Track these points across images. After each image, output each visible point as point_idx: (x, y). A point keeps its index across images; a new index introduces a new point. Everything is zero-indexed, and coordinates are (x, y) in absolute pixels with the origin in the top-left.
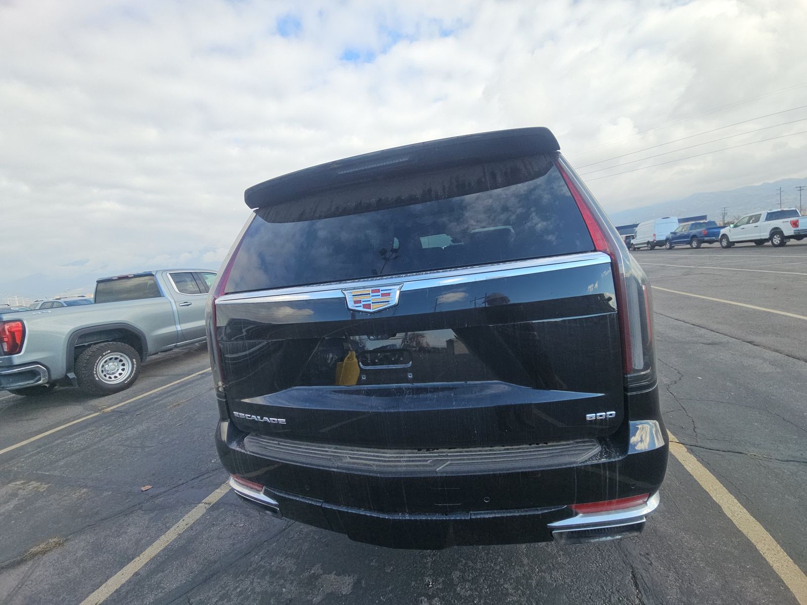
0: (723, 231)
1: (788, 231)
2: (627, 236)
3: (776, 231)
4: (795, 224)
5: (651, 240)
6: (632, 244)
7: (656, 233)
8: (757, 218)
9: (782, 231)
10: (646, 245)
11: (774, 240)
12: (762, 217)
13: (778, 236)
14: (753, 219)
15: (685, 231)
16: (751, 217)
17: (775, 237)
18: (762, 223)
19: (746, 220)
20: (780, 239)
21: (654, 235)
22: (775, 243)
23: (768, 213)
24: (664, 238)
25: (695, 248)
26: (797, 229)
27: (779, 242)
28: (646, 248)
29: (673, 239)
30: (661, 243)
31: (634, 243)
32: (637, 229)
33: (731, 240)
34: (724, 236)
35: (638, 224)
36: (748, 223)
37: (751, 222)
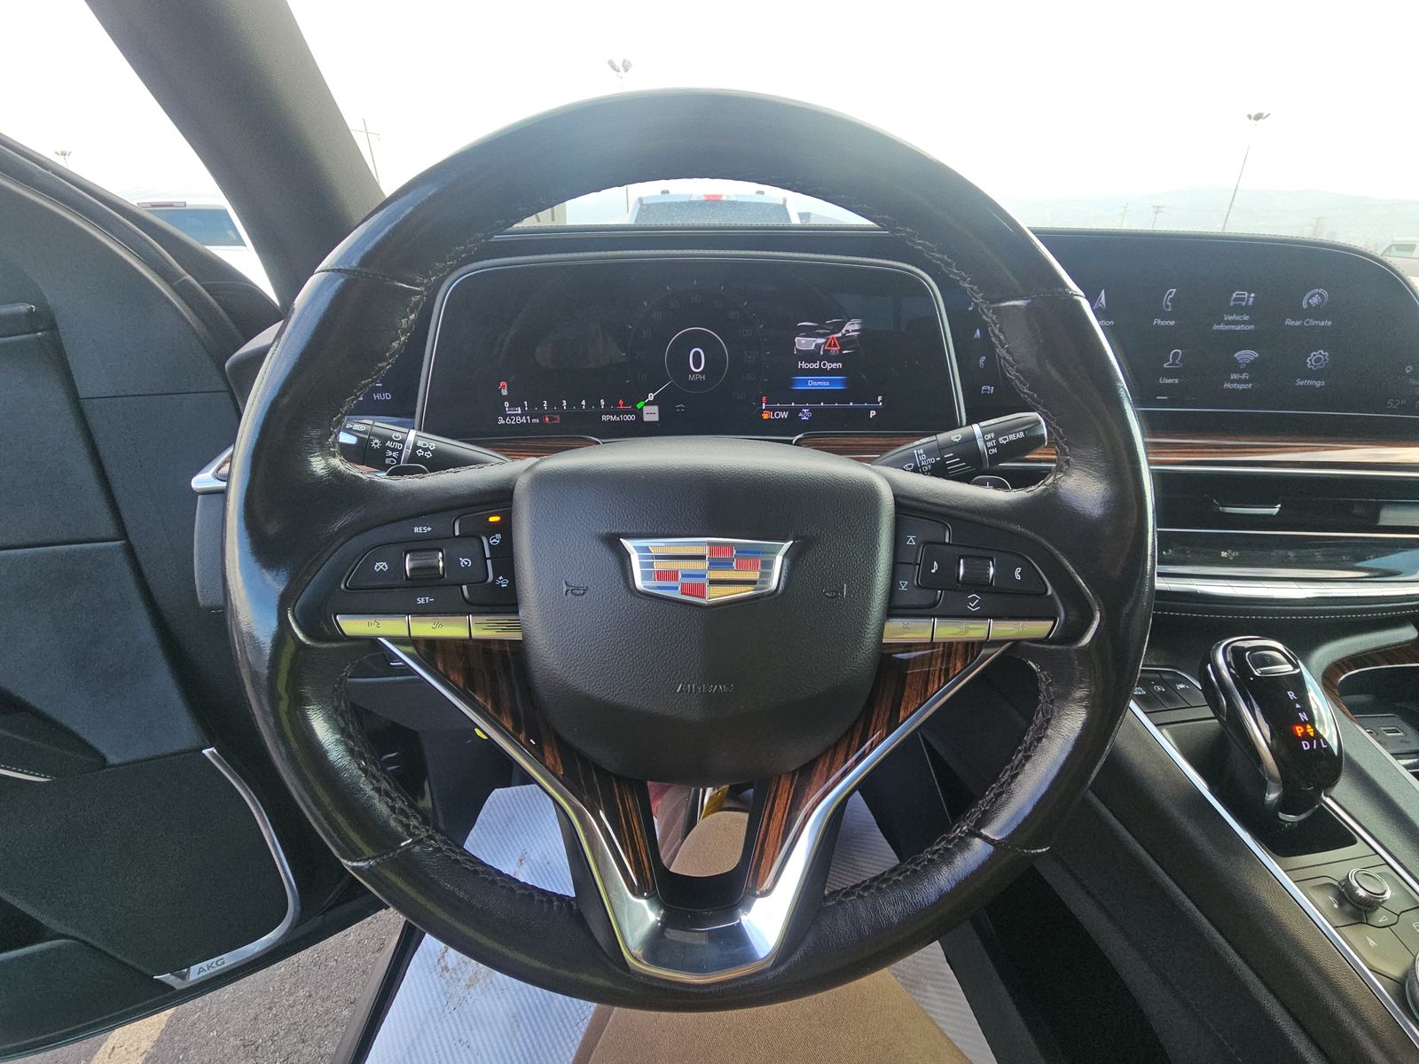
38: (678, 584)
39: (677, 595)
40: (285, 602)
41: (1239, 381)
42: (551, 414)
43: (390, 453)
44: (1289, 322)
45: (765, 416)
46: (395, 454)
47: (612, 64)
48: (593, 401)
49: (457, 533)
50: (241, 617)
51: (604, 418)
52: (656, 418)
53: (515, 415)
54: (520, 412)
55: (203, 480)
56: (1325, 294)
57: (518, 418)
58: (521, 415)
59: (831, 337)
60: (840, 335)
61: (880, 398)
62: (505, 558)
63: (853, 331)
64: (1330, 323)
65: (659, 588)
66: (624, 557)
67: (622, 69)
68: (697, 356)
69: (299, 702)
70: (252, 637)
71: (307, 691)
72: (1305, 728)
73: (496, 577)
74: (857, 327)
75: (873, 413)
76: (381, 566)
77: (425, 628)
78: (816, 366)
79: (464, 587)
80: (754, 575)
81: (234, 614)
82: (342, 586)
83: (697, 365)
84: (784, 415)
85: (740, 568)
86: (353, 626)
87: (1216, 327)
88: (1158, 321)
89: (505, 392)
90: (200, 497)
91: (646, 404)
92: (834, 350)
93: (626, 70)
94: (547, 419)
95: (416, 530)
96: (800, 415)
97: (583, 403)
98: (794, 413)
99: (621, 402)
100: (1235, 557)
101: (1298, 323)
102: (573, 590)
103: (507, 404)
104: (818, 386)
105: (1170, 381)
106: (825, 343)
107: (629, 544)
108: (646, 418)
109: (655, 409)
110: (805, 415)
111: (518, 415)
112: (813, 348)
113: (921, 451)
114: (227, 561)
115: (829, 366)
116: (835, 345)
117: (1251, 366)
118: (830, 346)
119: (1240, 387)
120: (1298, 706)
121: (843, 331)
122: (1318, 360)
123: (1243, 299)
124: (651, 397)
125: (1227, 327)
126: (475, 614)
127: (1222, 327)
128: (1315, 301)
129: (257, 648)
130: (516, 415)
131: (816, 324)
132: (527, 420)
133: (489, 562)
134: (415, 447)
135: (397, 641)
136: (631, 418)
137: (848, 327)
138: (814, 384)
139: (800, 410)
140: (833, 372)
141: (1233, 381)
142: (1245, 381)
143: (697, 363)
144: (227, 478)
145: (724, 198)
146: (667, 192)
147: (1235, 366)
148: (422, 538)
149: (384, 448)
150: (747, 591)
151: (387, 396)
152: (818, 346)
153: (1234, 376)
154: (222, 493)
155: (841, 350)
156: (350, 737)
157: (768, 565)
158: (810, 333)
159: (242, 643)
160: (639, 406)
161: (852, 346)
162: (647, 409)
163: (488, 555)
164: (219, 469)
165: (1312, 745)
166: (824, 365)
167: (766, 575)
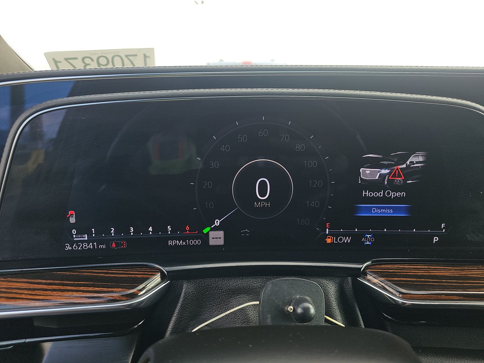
42: (117, 240)
45: (329, 241)
48: (160, 228)
51: (171, 243)
52: (221, 242)
54: (86, 239)
57: (85, 245)
58: (88, 242)
59: (396, 167)
60: (404, 166)
61: (443, 225)
63: (417, 163)
68: (263, 185)
74: (421, 159)
75: (436, 239)
78: (380, 194)
83: (263, 194)
84: (348, 240)
89: (72, 220)
91: (212, 230)
92: (399, 180)
94: (114, 245)
96: (363, 239)
97: (150, 229)
98: (357, 239)
99: (188, 228)
103: (74, 232)
104: (382, 213)
106: (389, 174)
108: (212, 242)
109: (221, 234)
110: (368, 240)
111: (85, 241)
112: (377, 178)
115: (392, 195)
116: (399, 176)
118: (394, 176)
121: (408, 163)
124: (217, 223)
130: (83, 242)
131: (380, 156)
132: (93, 245)
136: (198, 242)
137: (412, 159)
138: (377, 211)
139: (363, 236)
140: (397, 200)
143: (263, 191)
152: (382, 176)
155: (405, 180)
158: (375, 164)
160: (206, 231)
161: (416, 177)
162: (212, 234)
166: (389, 193)
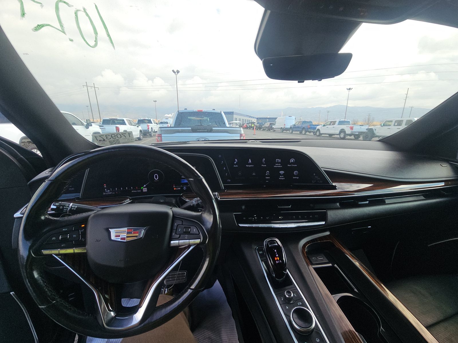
0: (318, 127)
1: (348, 131)
2: (270, 123)
3: (342, 131)
4: (352, 128)
5: (283, 127)
6: (273, 128)
7: (286, 124)
8: (334, 123)
9: (345, 131)
10: (280, 129)
11: (341, 135)
12: (336, 122)
13: (343, 133)
14: (332, 123)
15: (300, 124)
16: (331, 122)
17: (342, 133)
18: (336, 125)
19: (329, 123)
20: (344, 135)
21: (285, 125)
22: (341, 137)
23: (339, 121)
24: (289, 127)
25: (304, 134)
26: (352, 131)
27: (343, 136)
28: (280, 131)
29: (294, 128)
30: (287, 129)
31: (274, 128)
32: (276, 120)
33: (321, 133)
34: (318, 130)
35: (277, 118)
36: (330, 125)
37: (331, 124)
38: (120, 238)
39: (119, 240)
40: (30, 248)
41: (282, 178)
43: (65, 209)
44: (288, 165)
45: (175, 189)
46: (66, 210)
47: (173, 71)
48: (129, 188)
49: (73, 230)
50: (21, 252)
51: (132, 191)
52: (146, 191)
53: (108, 192)
55: (17, 215)
56: (294, 160)
57: (109, 193)
58: (110, 192)
62: (84, 235)
64: (296, 165)
65: (116, 239)
66: (109, 233)
67: (176, 73)
68: (156, 176)
69: (32, 270)
70: (22, 256)
71: (33, 267)
72: (277, 258)
73: (82, 239)
76: (54, 238)
77: (63, 251)
79: (74, 242)
80: (137, 235)
81: (19, 250)
82: (44, 243)
84: (179, 189)
85: (134, 233)
86: (45, 252)
87: (274, 166)
88: (262, 165)
89: (105, 187)
90: (16, 219)
91: (143, 188)
93: (178, 73)
94: (117, 192)
95: (63, 230)
97: (127, 188)
98: (182, 188)
99: (137, 187)
100: (282, 218)
101: (290, 166)
102: (97, 241)
103: (106, 189)
105: (268, 178)
107: (110, 230)
108: (144, 191)
109: (146, 189)
110: (185, 188)
113: (194, 201)
114: (19, 237)
117: (283, 174)
119: (282, 179)
120: (276, 253)
122: (296, 173)
123: (278, 161)
124: (145, 186)
125: (277, 167)
126: (75, 247)
127: (275, 166)
128: (292, 161)
129: (23, 259)
132: (111, 193)
133: (80, 235)
134: (72, 207)
135: (56, 255)
136: (140, 191)
141: (281, 178)
142: (283, 178)
143: (156, 177)
144: (23, 214)
145: (203, 111)
146: (186, 109)
147: (280, 174)
148: (65, 231)
149: (63, 208)
150: (135, 238)
151: (73, 189)
153: (281, 177)
154: (22, 218)
156: (43, 278)
157: (140, 232)
159: (20, 258)
160: (142, 188)
163: (80, 234)
164: (22, 211)
165: (278, 262)
167: (140, 235)
